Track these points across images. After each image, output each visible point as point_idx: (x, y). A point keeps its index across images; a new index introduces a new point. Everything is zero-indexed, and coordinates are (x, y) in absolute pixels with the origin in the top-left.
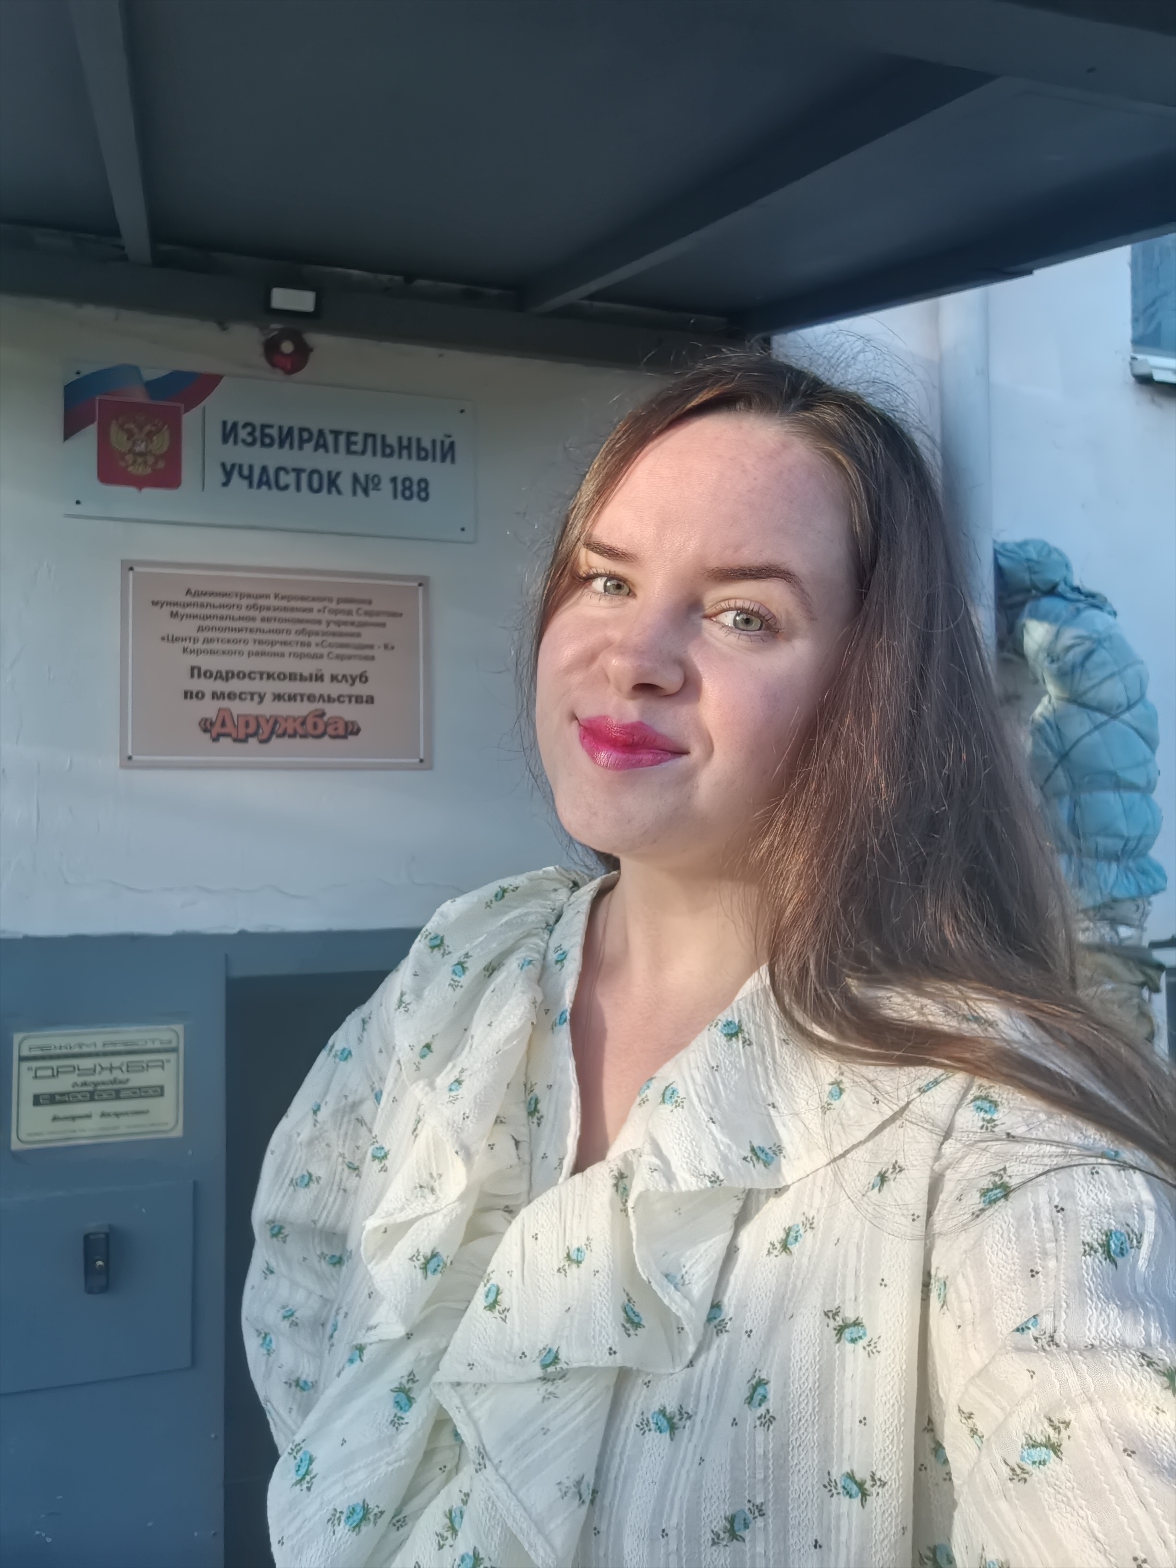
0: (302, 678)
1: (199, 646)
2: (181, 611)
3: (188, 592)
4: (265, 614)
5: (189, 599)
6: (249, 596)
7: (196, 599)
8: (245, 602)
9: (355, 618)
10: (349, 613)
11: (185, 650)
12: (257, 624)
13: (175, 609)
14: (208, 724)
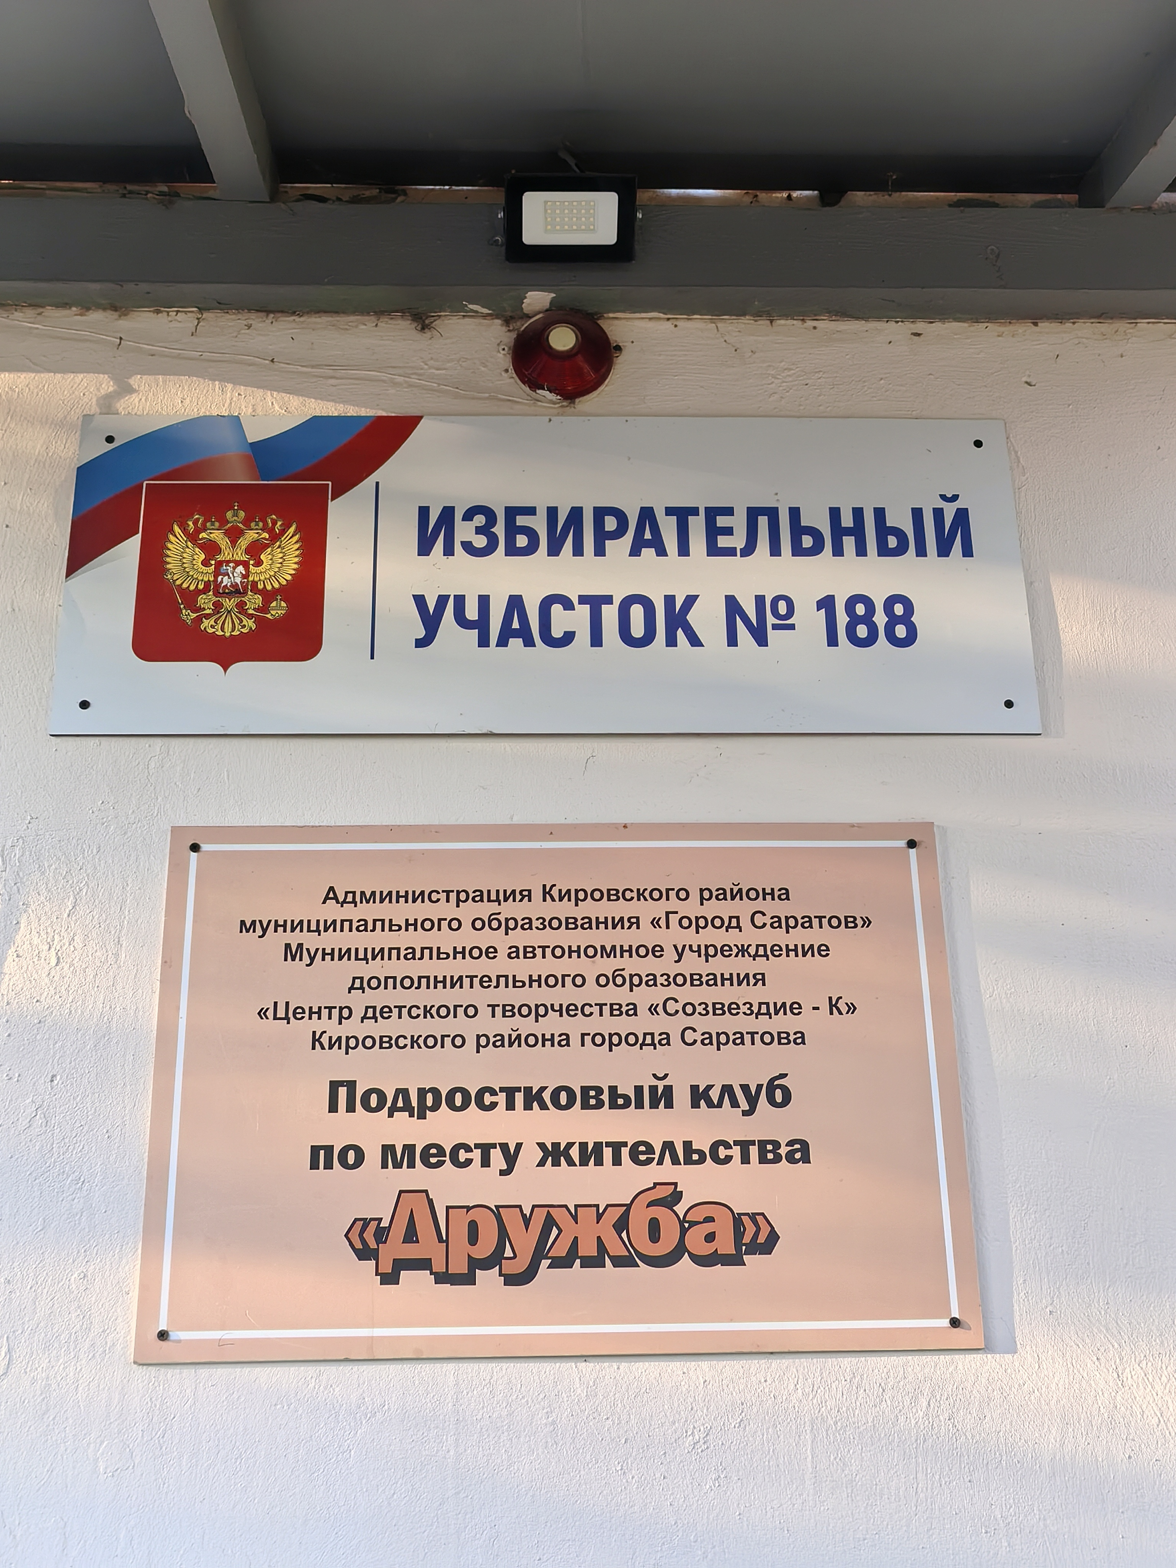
0: (618, 1100)
1: (354, 1027)
2: (311, 941)
3: (331, 894)
4: (520, 938)
5: (332, 912)
6: (479, 896)
7: (349, 912)
8: (469, 911)
9: (749, 936)
10: (733, 923)
11: (316, 1040)
12: (501, 965)
13: (294, 938)
14: (369, 1236)
